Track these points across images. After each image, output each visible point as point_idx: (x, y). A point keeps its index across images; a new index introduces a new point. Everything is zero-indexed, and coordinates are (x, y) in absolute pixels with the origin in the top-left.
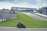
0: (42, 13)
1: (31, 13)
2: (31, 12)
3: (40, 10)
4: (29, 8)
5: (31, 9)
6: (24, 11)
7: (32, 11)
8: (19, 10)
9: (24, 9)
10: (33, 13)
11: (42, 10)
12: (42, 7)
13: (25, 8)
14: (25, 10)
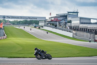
0: (56, 26)
1: (35, 27)
2: (34, 25)
3: (52, 21)
4: (29, 18)
5: (33, 18)
6: (19, 23)
7: (37, 23)
8: (10, 21)
9: (19, 20)
10: (39, 28)
11: (56, 21)
12: (57, 15)
13: (21, 18)
14: (22, 20)
